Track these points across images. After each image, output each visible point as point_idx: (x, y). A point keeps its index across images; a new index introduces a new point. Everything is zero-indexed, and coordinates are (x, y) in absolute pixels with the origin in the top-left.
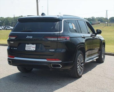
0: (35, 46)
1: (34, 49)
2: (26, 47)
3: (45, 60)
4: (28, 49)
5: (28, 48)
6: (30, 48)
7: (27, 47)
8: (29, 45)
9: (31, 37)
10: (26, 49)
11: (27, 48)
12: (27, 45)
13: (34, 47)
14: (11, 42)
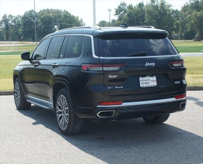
0: (154, 78)
1: (155, 84)
2: (141, 82)
3: (173, 99)
4: (145, 85)
5: (144, 83)
6: (149, 83)
7: (143, 82)
8: (144, 78)
9: (153, 64)
10: (141, 85)
11: (142, 83)
12: (141, 79)
13: (154, 81)
14: (110, 77)
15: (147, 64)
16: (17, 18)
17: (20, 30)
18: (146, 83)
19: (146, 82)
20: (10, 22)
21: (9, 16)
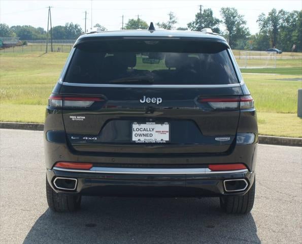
0: (166, 127)
1: (166, 138)
2: (134, 133)
3: (207, 171)
4: (142, 139)
5: (140, 135)
6: (151, 135)
7: (139, 132)
8: (143, 126)
9: (159, 101)
10: (135, 139)
11: (136, 135)
12: (135, 126)
13: (163, 132)
14: (73, 118)
15: (145, 100)
16: (292, 15)
17: (295, 34)
18: (147, 135)
19: (145, 132)
20: (281, 21)
21: (280, 12)
